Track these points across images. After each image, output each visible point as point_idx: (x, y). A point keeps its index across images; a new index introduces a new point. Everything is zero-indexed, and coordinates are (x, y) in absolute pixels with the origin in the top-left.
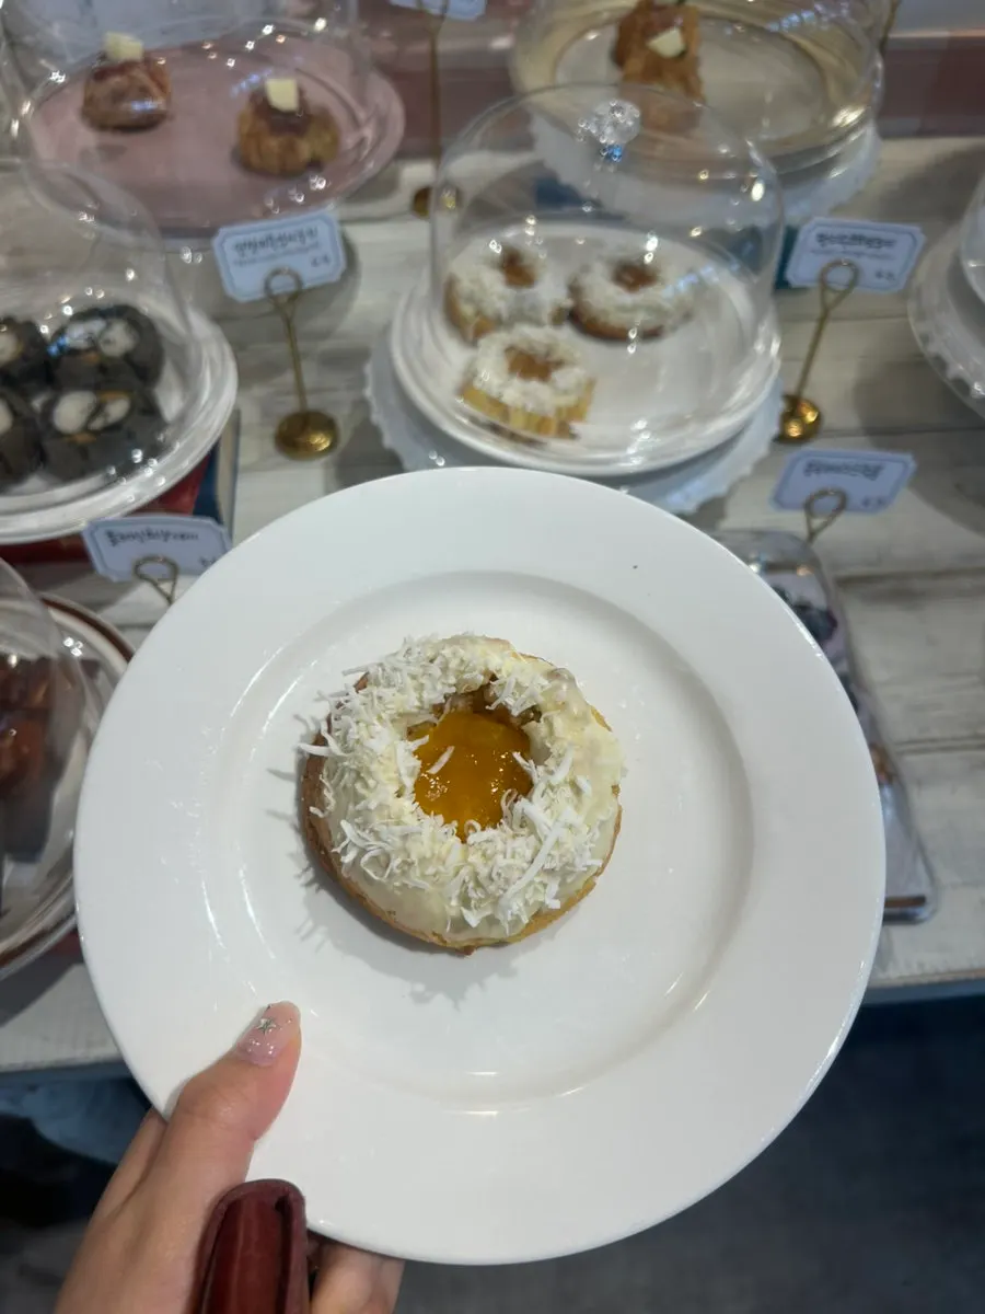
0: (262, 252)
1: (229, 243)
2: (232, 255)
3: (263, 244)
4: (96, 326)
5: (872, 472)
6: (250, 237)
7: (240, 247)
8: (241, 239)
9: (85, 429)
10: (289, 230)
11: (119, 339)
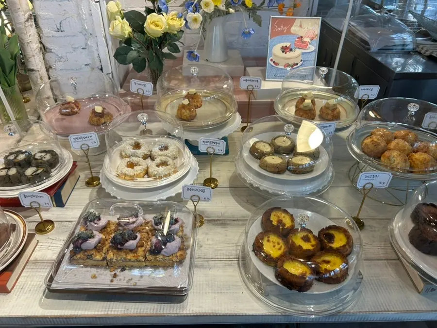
0: (80, 140)
1: (72, 138)
2: (73, 140)
3: (80, 138)
4: (43, 154)
5: (204, 191)
6: (77, 137)
7: (75, 139)
8: (75, 137)
9: (31, 175)
10: (85, 136)
11: (48, 157)
